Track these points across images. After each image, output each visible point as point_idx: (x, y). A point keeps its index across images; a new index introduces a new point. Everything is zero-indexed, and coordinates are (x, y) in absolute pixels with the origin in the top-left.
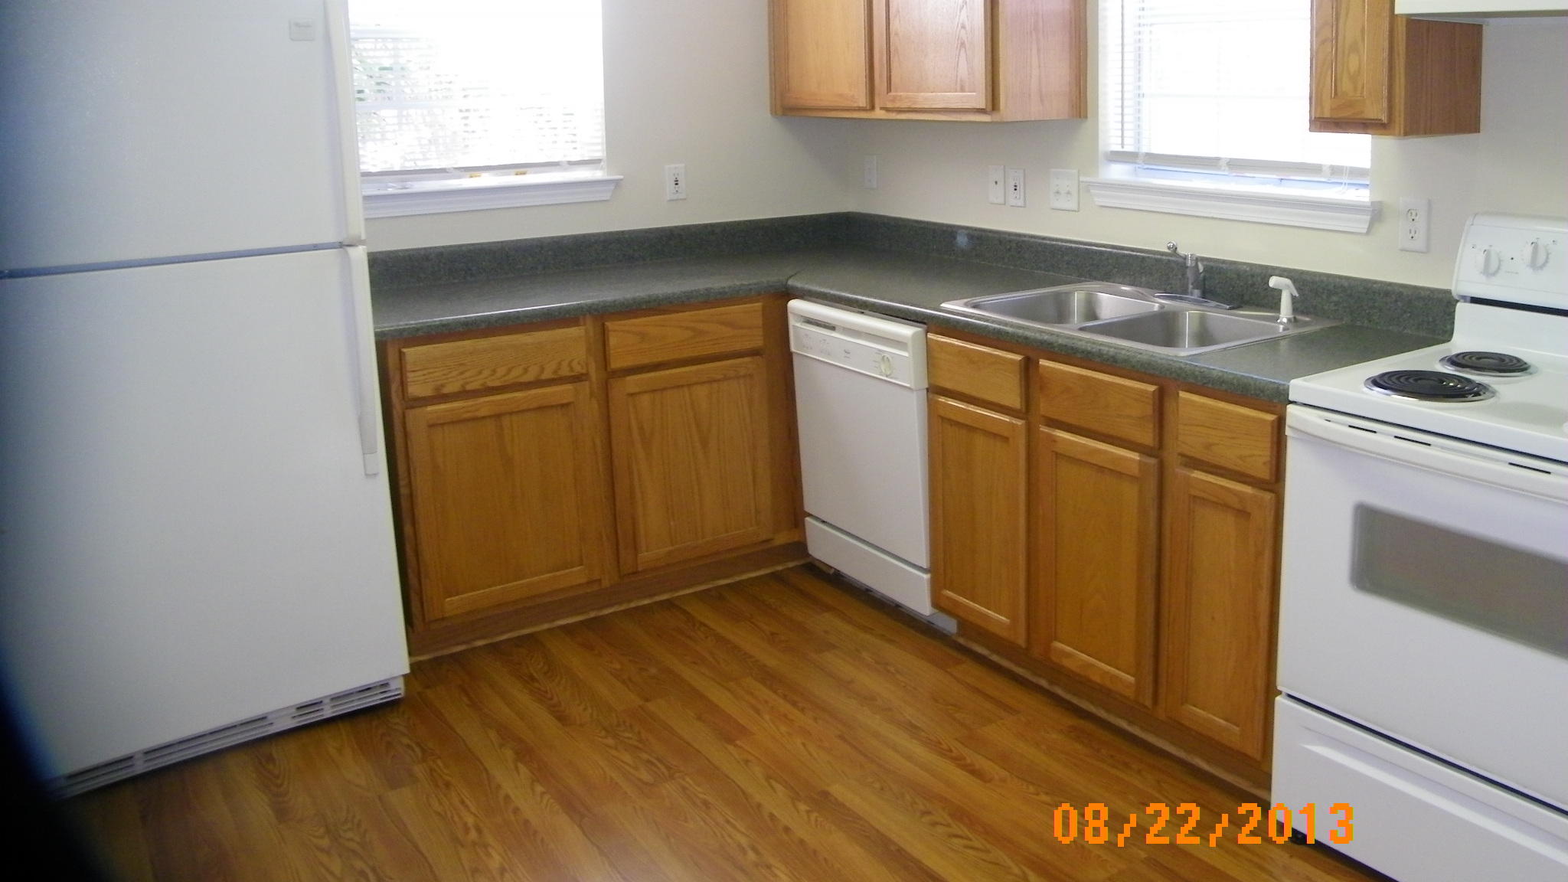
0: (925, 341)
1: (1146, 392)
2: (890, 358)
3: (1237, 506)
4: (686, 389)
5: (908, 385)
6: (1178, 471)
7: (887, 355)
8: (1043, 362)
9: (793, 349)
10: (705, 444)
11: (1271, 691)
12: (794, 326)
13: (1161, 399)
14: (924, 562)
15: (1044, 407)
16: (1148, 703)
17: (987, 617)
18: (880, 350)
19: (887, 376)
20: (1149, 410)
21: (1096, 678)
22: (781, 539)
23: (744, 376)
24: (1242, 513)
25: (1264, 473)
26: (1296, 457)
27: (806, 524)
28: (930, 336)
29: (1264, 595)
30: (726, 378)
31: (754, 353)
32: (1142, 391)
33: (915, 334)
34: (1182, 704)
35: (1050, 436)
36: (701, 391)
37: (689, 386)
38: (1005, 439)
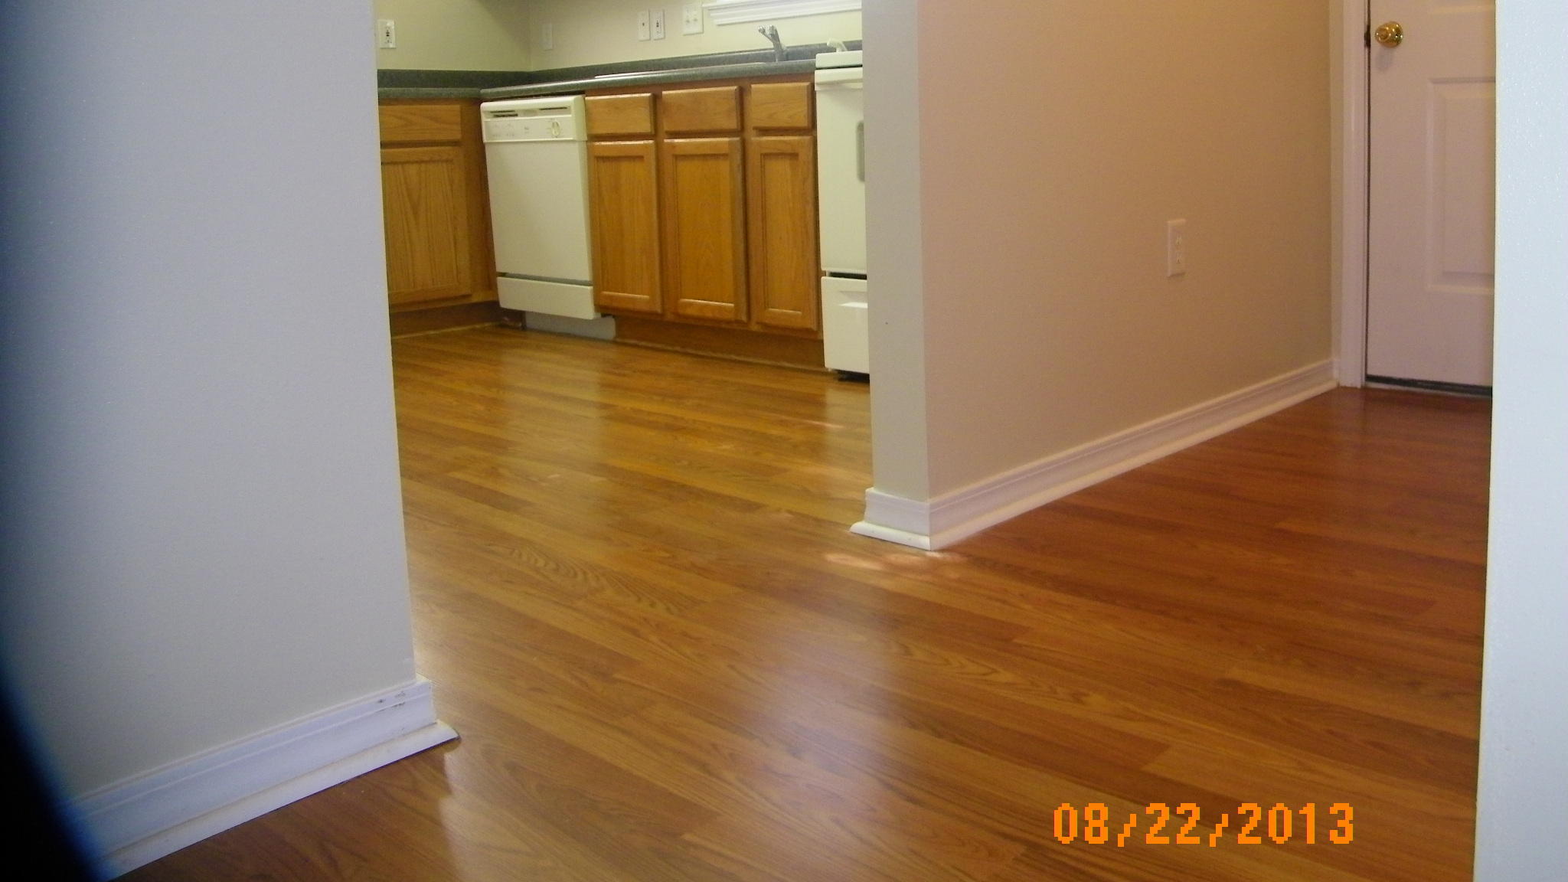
0: (583, 106)
1: (731, 91)
2: (559, 123)
3: (790, 151)
4: (400, 166)
5: (571, 139)
6: (754, 139)
7: (556, 121)
8: (664, 93)
9: (485, 140)
10: (416, 214)
11: (819, 274)
12: (486, 122)
13: (742, 95)
14: (586, 276)
15: (666, 126)
16: (744, 318)
17: (633, 300)
18: (552, 119)
19: (557, 137)
20: (733, 103)
21: (709, 315)
22: (478, 297)
23: (447, 161)
24: (794, 156)
25: (804, 122)
26: (825, 105)
27: (498, 284)
28: (586, 98)
29: (810, 207)
30: (431, 161)
31: (455, 143)
32: (728, 91)
33: (575, 100)
34: (765, 308)
35: (671, 144)
36: (413, 169)
37: (403, 163)
38: (641, 158)
